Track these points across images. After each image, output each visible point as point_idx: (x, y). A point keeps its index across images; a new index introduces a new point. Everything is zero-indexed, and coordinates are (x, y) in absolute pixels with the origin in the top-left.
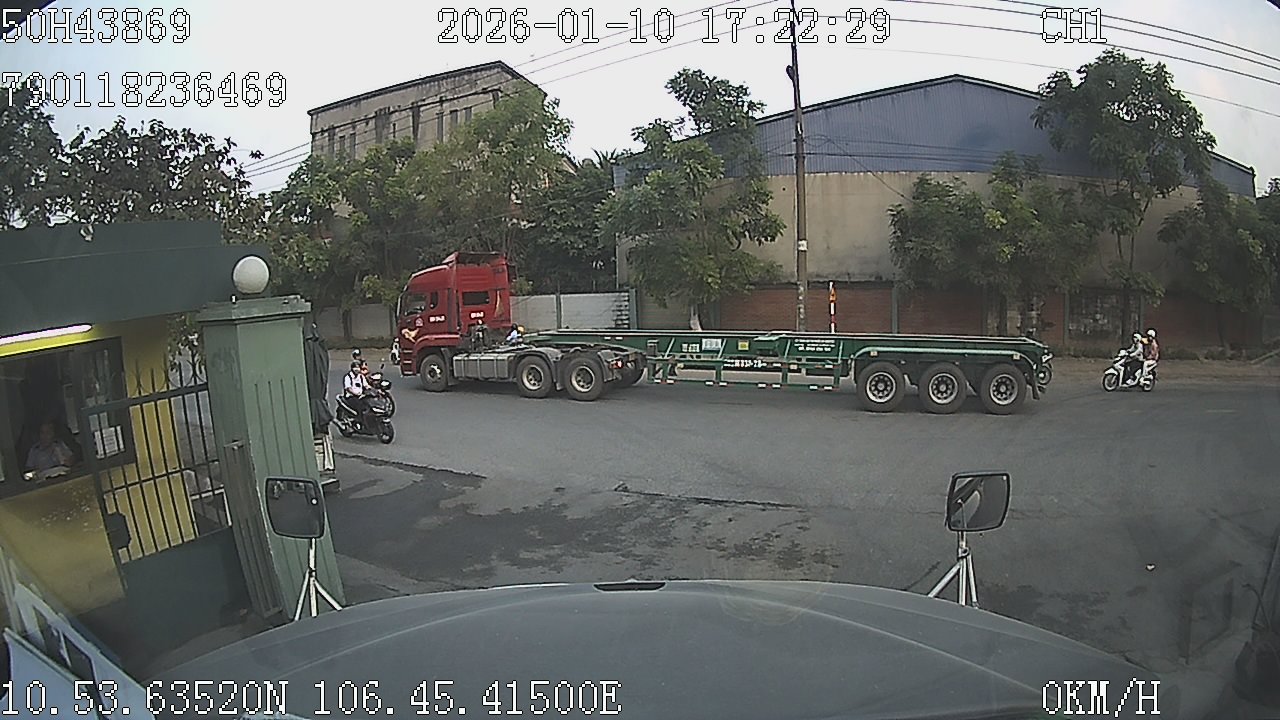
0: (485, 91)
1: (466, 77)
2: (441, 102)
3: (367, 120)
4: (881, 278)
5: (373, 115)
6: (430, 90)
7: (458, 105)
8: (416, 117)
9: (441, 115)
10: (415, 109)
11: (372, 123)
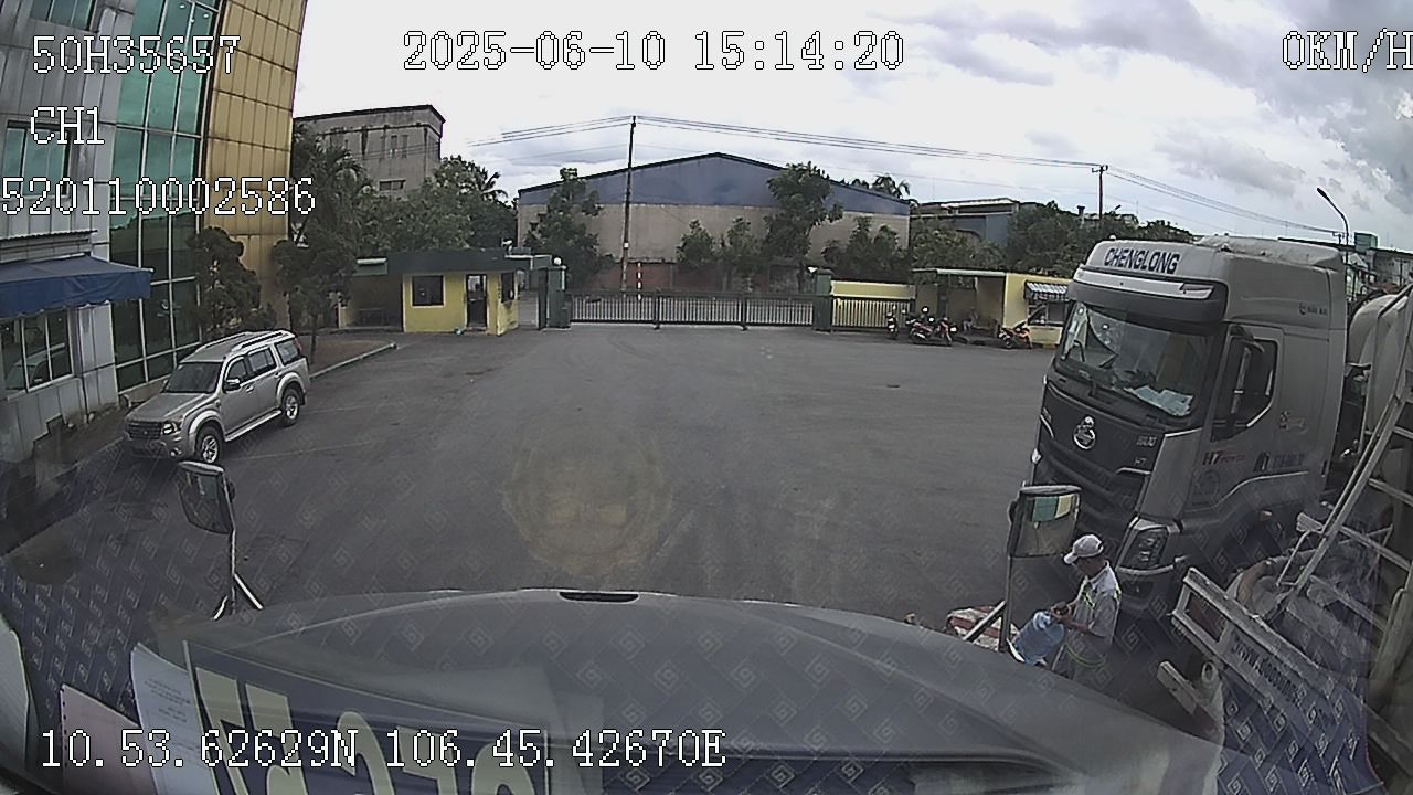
0: (418, 125)
1: (405, 113)
2: (386, 127)
3: (324, 135)
4: (663, 260)
5: (329, 131)
6: (375, 121)
7: (395, 133)
8: (365, 137)
9: (384, 137)
10: (364, 131)
11: (328, 137)
